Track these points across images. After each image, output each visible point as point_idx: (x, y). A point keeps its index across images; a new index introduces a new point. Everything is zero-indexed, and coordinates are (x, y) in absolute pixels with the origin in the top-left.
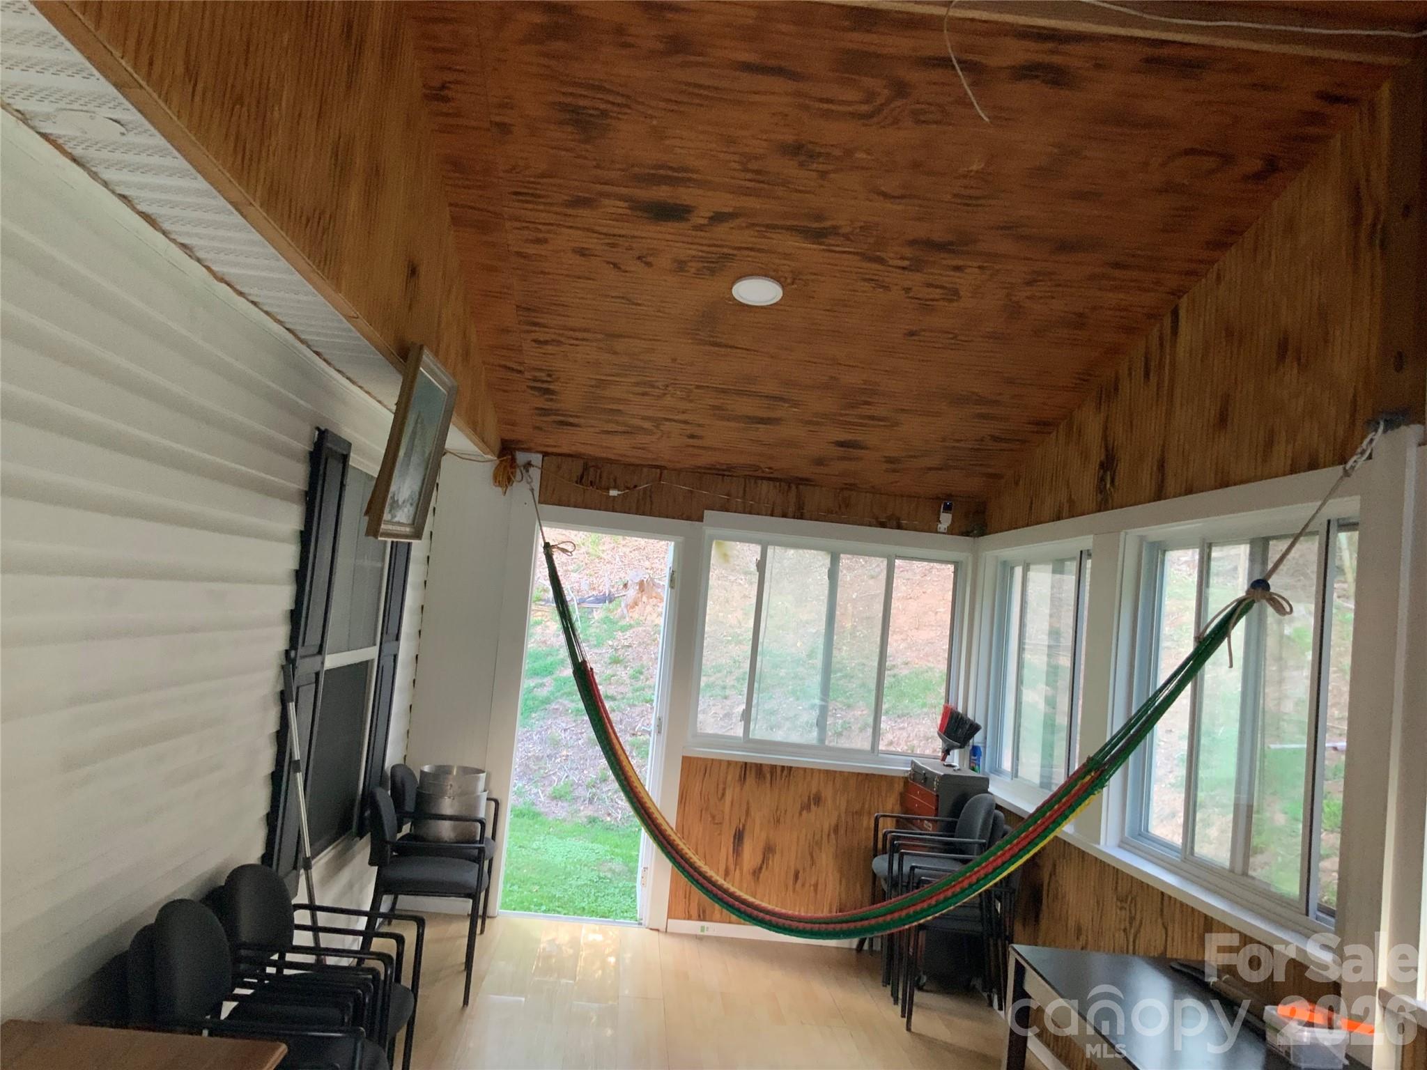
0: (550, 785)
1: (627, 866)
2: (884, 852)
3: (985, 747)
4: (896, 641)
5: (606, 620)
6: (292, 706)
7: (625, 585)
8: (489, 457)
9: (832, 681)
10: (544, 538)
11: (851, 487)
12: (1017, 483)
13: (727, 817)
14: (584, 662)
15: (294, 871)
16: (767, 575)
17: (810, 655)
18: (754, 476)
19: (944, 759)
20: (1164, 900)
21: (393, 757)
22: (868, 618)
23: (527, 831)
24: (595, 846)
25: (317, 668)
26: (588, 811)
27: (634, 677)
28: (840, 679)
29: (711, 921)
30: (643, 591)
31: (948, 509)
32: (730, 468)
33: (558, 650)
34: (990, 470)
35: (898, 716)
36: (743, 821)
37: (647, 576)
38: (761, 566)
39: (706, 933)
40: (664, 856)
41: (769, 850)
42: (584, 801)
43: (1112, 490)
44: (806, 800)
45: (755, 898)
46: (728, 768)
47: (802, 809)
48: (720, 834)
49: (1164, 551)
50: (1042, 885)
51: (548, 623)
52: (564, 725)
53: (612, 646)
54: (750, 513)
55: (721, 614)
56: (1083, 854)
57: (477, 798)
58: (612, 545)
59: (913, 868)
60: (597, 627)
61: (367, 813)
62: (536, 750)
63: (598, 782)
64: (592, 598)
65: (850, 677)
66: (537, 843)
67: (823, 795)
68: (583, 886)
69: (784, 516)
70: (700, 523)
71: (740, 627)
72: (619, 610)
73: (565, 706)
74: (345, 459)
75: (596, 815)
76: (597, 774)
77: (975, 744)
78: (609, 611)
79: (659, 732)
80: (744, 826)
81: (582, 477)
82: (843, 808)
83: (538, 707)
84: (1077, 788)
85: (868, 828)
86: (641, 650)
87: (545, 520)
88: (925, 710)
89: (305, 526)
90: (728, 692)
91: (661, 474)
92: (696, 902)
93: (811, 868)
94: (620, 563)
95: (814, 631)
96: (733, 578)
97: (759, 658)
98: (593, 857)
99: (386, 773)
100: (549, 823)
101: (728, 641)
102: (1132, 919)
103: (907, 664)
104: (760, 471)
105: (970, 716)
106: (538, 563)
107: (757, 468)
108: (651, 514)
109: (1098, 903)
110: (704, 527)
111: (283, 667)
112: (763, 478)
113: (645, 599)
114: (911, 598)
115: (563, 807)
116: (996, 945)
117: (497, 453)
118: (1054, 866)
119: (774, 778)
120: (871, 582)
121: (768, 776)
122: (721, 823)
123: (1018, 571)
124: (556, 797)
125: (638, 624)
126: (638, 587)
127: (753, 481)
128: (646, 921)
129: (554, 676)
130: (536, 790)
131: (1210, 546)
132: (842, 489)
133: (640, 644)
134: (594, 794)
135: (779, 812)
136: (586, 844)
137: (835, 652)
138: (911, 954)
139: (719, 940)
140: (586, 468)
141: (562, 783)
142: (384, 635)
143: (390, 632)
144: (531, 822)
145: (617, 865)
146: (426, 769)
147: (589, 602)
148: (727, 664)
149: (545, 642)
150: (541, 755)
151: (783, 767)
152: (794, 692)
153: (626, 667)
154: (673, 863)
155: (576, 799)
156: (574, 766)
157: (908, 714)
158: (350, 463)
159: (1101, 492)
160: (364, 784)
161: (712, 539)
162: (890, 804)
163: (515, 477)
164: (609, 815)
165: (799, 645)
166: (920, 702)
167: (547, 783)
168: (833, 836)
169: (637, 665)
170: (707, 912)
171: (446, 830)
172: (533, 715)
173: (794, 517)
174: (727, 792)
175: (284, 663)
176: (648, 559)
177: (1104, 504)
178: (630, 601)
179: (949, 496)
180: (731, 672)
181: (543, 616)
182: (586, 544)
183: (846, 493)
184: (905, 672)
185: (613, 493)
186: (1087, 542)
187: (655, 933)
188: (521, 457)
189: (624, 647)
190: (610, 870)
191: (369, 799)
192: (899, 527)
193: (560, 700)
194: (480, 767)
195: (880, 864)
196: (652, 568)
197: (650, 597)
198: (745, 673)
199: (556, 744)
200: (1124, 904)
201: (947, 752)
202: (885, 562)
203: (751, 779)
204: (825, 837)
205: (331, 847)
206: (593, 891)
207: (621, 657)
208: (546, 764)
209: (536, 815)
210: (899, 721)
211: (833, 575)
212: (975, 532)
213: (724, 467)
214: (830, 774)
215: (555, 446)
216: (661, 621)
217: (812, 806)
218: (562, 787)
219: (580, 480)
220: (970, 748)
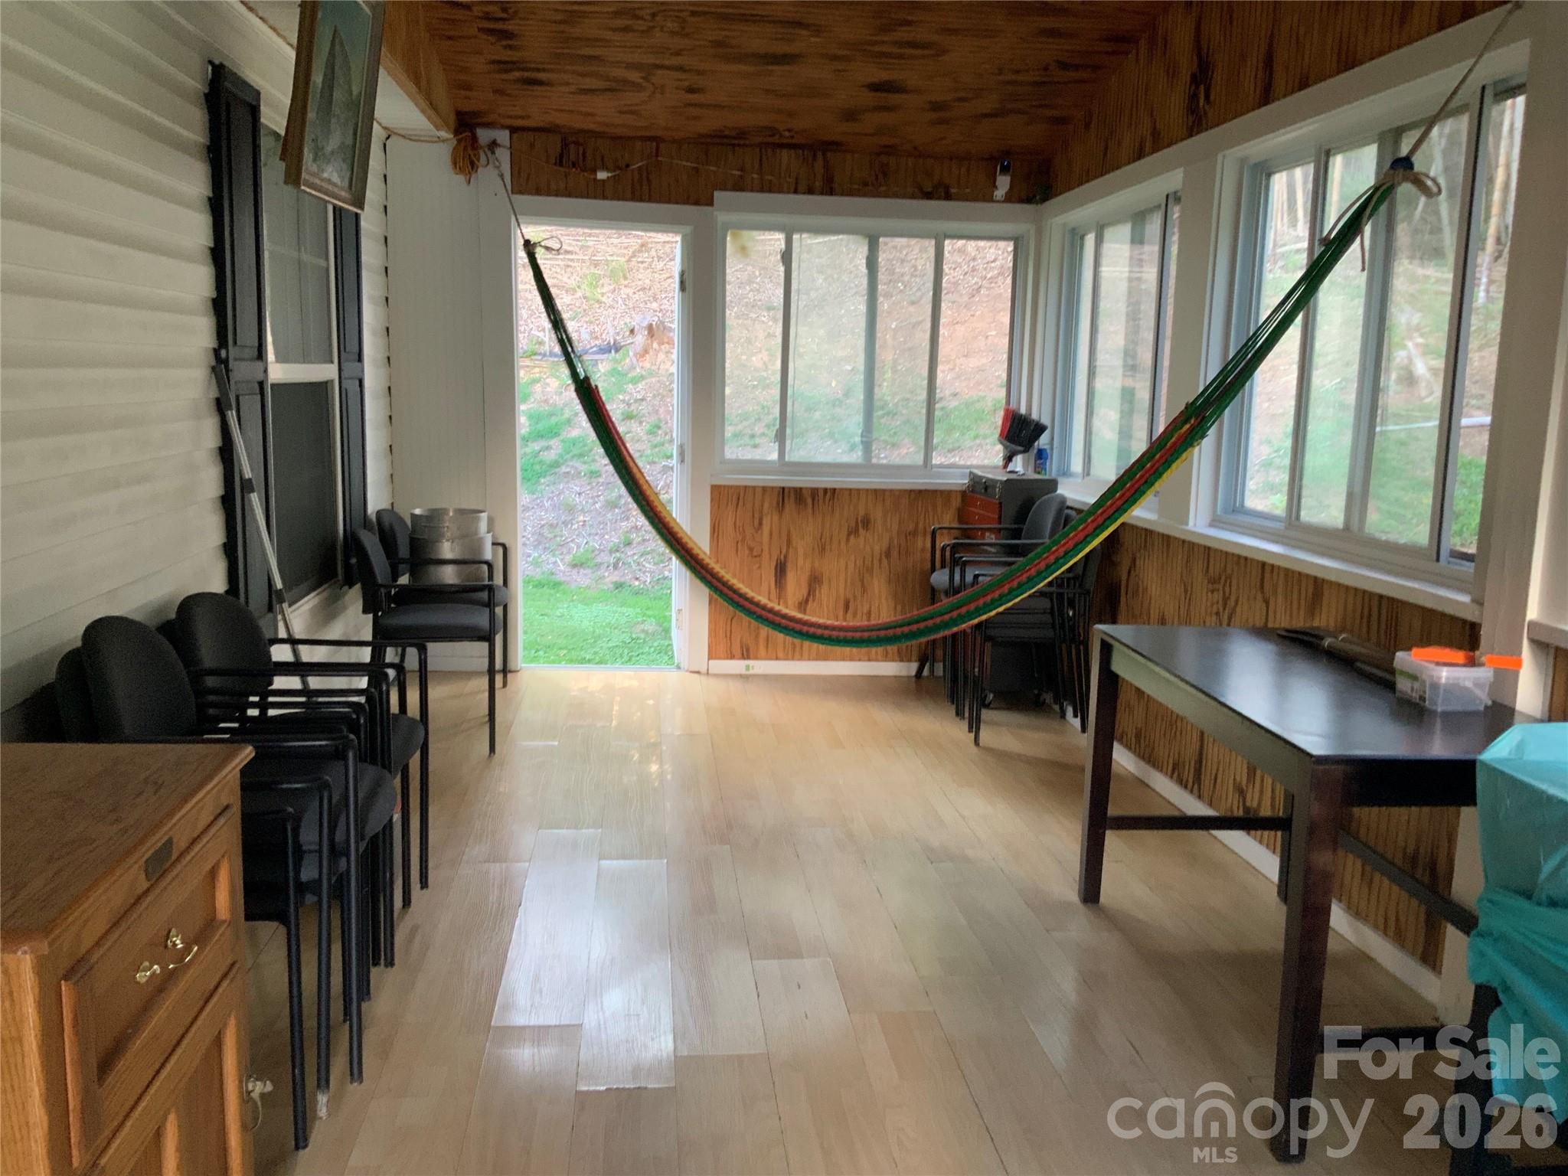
0: (569, 553)
1: (661, 626)
2: (943, 566)
3: (1052, 449)
4: (943, 372)
5: (614, 372)
6: (232, 416)
7: (632, 331)
8: (444, 134)
9: (875, 420)
10: (523, 236)
11: (889, 150)
12: (1087, 126)
13: (766, 548)
14: (587, 379)
15: (270, 615)
16: (794, 265)
17: (847, 394)
18: (772, 142)
19: (1006, 466)
20: (1263, 570)
21: (376, 500)
22: (910, 349)
23: (549, 600)
24: (624, 609)
25: (260, 377)
26: (615, 577)
27: (650, 433)
28: (882, 417)
29: (756, 658)
30: (652, 337)
31: (1005, 170)
32: (742, 134)
33: (562, 409)
34: (1056, 113)
35: (949, 451)
36: (784, 551)
37: (656, 319)
38: (787, 257)
39: (751, 672)
40: (698, 582)
41: (815, 581)
42: (608, 567)
43: (1207, 107)
44: (853, 524)
45: (805, 613)
46: (763, 494)
47: (849, 535)
48: (760, 567)
49: (1269, 175)
50: (1120, 582)
51: (548, 381)
52: (578, 489)
53: (623, 401)
54: (770, 191)
55: (744, 357)
56: (1167, 539)
57: (480, 541)
58: (612, 287)
59: (976, 577)
60: (604, 381)
61: (354, 561)
62: (550, 517)
63: (622, 546)
64: (595, 349)
65: (892, 414)
66: (561, 610)
67: (872, 517)
68: (614, 647)
69: (810, 191)
70: (710, 208)
71: (766, 369)
72: (627, 361)
73: (576, 468)
74: (254, 111)
75: (623, 580)
76: (619, 537)
77: (1041, 447)
78: (616, 361)
79: (682, 461)
80: (785, 557)
81: (561, 156)
82: (895, 527)
83: (546, 472)
84: (1174, 439)
85: (923, 550)
86: (656, 402)
87: (523, 214)
88: (978, 441)
89: (213, 192)
90: (757, 441)
91: (657, 149)
92: (739, 640)
93: (862, 596)
94: (624, 306)
95: (849, 368)
96: (754, 316)
97: (789, 403)
98: (623, 620)
99: (371, 520)
100: (571, 592)
101: (754, 387)
102: (1226, 600)
103: (955, 395)
104: (777, 136)
105: (1035, 416)
106: (519, 261)
107: (773, 131)
108: (650, 200)
109: (1186, 591)
110: (715, 213)
111: (213, 369)
112: (782, 146)
113: (655, 345)
114: (957, 323)
115: (586, 575)
116: (1069, 653)
117: (453, 127)
118: (1134, 560)
119: (816, 502)
120: (912, 309)
121: (809, 501)
122: (759, 556)
123: (1090, 240)
124: (576, 565)
125: (651, 374)
126: (646, 333)
127: (770, 151)
128: (684, 665)
129: (561, 438)
130: (553, 559)
131: (1328, 154)
132: (878, 154)
133: (654, 396)
134: (619, 559)
135: (823, 540)
136: (614, 608)
137: (876, 390)
138: (977, 674)
139: (766, 677)
140: (565, 145)
141: (582, 550)
142: (342, 352)
143: (350, 352)
144: (552, 591)
145: (650, 626)
146: (418, 511)
147: (594, 353)
148: (754, 410)
149: (546, 401)
150: (555, 522)
151: (825, 490)
152: (831, 435)
153: (641, 423)
154: (710, 588)
155: (598, 566)
156: (593, 531)
157: (959, 447)
158: (262, 120)
159: (1192, 113)
160: (345, 525)
161: (726, 227)
162: (948, 518)
163: (478, 160)
164: (637, 579)
165: (833, 384)
166: (972, 433)
167: (565, 551)
168: (885, 561)
169: (653, 419)
170: (751, 649)
171: (449, 575)
172: (542, 480)
173: (822, 194)
174: (764, 522)
175: (213, 363)
176: (655, 299)
177: (1197, 122)
178: (639, 349)
179: (1007, 153)
180: (759, 419)
181: (540, 372)
182: (582, 287)
183: (884, 159)
184: (954, 404)
185: (602, 175)
186: (1173, 180)
187: (696, 675)
188: (484, 135)
189: (636, 401)
190: (643, 631)
191: (353, 543)
192: (948, 197)
193: (571, 464)
194: (480, 508)
195: (940, 578)
196: (661, 310)
197: (661, 343)
198: (775, 419)
199: (571, 509)
200: (1216, 586)
201: (1009, 459)
202: (933, 242)
203: (790, 505)
204: (876, 562)
205: (312, 595)
206: (626, 651)
207: (635, 413)
208: (562, 531)
209: (556, 585)
210: (950, 455)
211: (872, 264)
212: (1038, 197)
213: (734, 133)
214: (878, 494)
215: (522, 117)
216: (674, 369)
217: (861, 530)
218: (582, 554)
219: (560, 162)
220: (1035, 451)
